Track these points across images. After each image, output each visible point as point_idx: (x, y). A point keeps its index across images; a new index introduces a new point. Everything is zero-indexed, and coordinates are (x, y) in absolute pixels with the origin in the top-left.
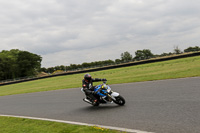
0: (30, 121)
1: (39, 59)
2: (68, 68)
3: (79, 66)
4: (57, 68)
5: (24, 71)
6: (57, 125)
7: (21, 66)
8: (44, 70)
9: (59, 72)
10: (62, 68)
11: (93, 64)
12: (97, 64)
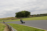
0: (28, 27)
1: (30, 13)
2: (37, 15)
3: (39, 15)
4: (34, 15)
5: (26, 16)
6: (34, 28)
7: (26, 14)
8: (31, 15)
9: (34, 16)
10: (35, 15)
11: (43, 14)
12: (44, 14)
